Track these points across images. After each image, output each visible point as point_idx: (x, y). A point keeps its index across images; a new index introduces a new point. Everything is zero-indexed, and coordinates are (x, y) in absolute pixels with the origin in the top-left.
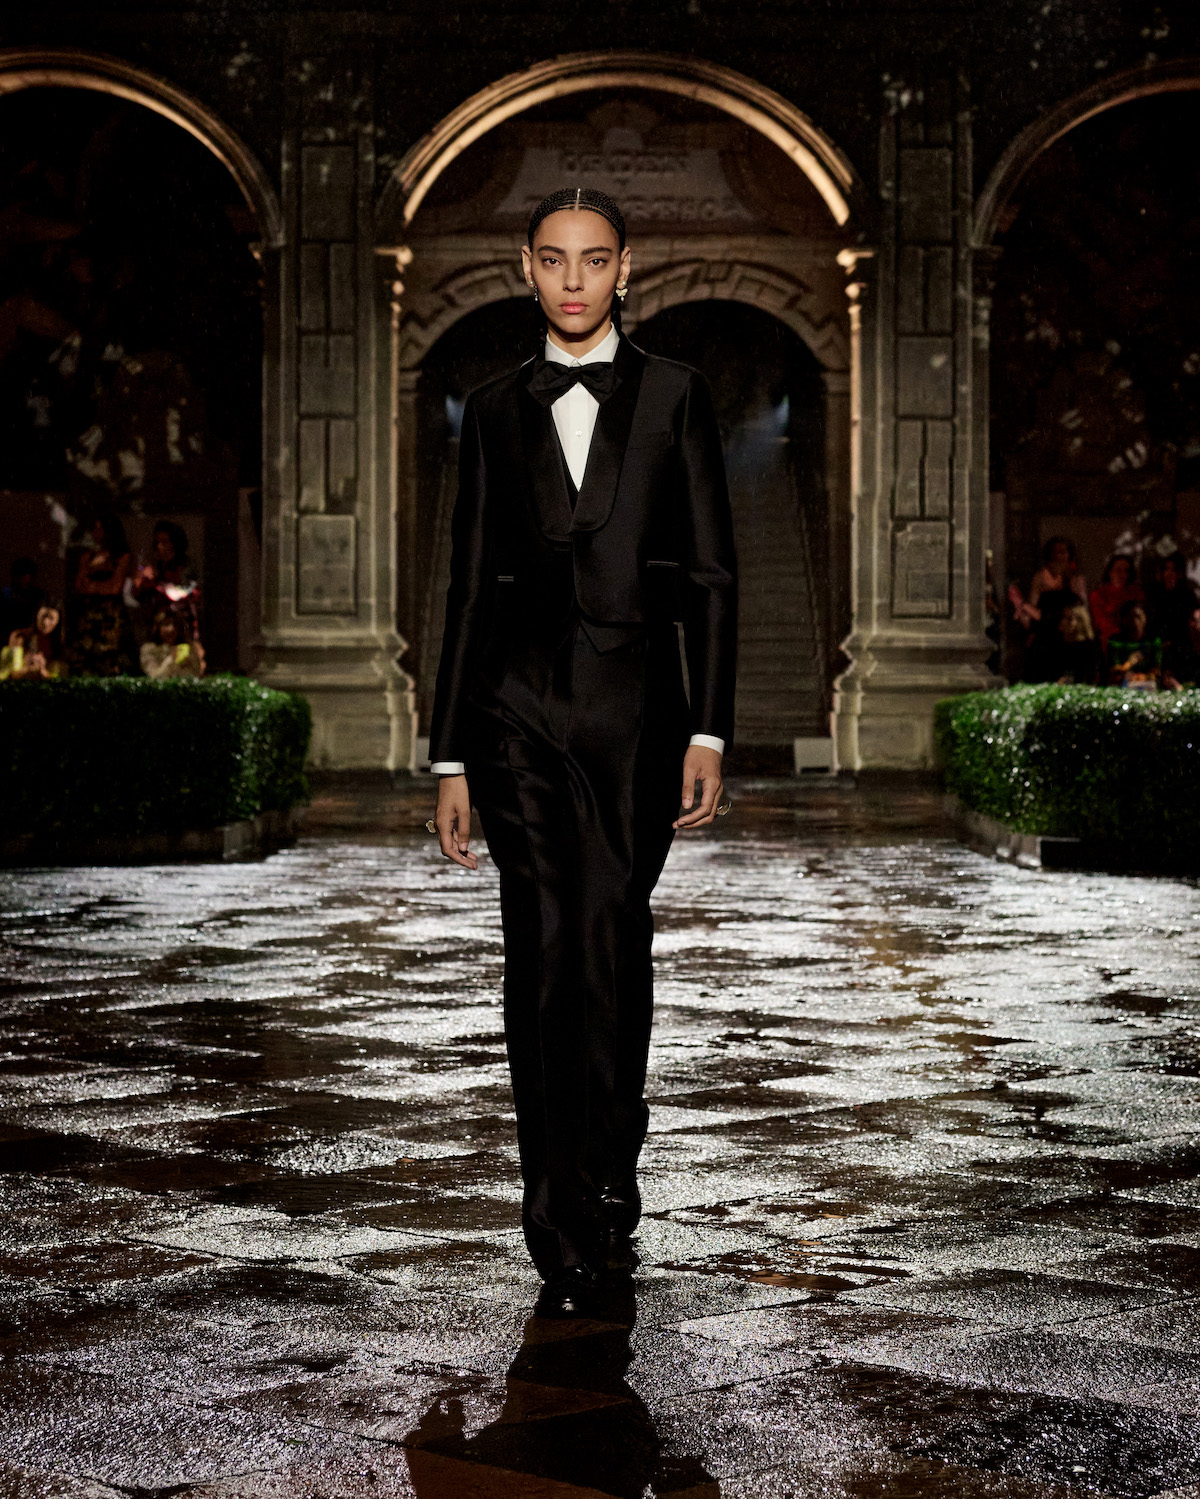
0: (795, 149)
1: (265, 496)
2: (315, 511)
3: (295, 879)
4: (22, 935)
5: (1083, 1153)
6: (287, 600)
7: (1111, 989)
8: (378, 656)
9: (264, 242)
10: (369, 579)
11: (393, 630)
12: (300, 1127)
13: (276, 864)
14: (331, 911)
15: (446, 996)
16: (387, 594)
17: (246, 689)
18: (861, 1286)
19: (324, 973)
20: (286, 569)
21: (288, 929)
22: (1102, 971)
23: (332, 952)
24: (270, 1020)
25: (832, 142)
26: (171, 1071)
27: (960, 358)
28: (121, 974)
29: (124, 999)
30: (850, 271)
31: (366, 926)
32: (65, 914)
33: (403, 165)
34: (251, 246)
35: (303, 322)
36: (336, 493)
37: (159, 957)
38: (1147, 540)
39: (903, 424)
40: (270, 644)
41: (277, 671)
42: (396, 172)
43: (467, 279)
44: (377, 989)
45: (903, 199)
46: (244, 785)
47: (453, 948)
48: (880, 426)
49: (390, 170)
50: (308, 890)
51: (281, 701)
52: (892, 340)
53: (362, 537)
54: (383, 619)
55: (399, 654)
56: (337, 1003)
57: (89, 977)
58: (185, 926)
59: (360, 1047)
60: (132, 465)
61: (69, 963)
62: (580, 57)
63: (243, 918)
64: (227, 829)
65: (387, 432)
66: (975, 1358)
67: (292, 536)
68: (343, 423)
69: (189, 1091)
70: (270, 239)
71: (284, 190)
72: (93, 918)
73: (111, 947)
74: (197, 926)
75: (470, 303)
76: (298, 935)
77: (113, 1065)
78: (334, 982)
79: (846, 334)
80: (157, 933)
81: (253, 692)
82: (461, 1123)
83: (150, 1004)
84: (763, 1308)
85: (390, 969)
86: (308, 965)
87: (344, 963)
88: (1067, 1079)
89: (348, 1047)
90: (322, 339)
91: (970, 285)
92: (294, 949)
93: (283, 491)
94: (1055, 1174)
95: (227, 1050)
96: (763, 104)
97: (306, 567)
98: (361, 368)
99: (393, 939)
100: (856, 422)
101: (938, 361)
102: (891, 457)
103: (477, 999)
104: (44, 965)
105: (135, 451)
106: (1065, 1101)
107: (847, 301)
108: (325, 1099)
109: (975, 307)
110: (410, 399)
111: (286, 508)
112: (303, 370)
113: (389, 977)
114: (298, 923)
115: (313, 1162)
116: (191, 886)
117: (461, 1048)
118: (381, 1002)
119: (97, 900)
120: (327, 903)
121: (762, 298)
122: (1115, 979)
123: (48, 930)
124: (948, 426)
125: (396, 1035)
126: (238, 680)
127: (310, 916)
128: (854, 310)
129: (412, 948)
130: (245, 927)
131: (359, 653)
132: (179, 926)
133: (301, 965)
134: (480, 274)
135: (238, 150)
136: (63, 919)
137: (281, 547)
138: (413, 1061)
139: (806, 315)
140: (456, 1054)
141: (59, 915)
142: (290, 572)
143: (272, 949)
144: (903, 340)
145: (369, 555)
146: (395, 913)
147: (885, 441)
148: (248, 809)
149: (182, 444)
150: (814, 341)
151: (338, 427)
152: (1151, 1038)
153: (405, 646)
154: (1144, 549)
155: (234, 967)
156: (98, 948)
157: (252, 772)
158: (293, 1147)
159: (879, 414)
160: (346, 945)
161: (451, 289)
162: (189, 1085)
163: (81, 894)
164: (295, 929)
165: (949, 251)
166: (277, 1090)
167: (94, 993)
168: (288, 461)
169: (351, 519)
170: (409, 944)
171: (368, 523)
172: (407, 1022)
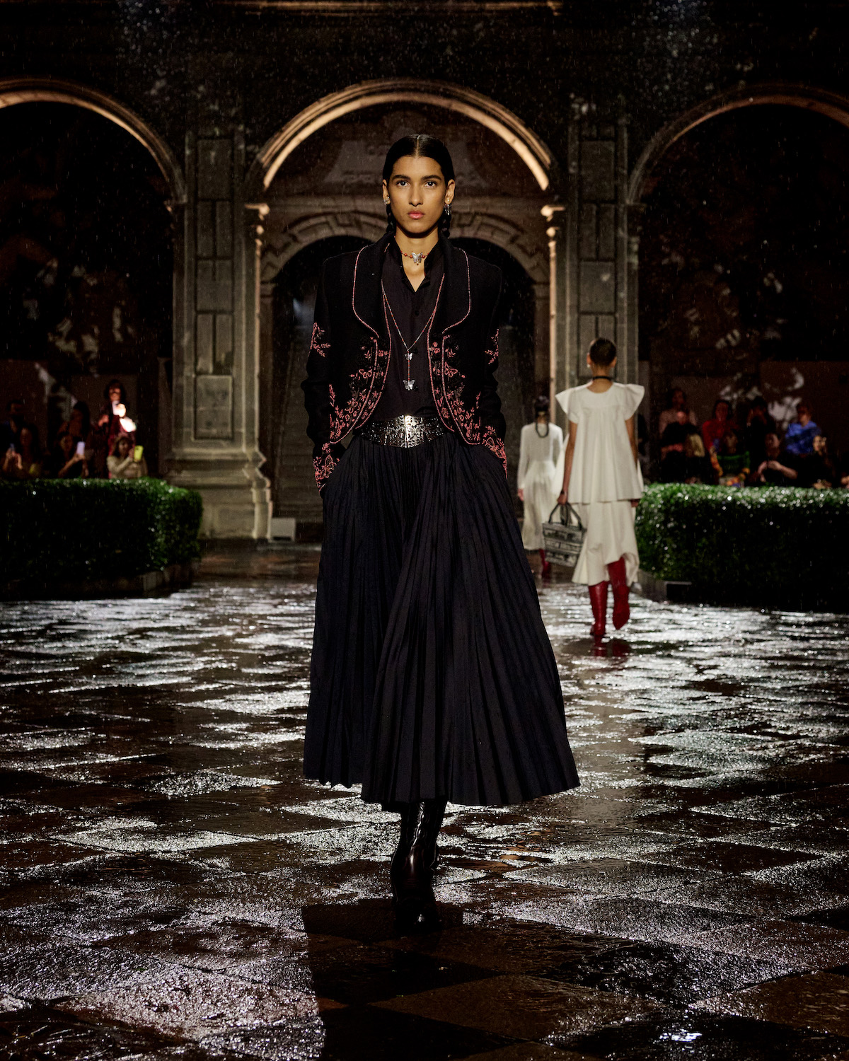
0: (514, 141)
1: (174, 363)
2: (206, 373)
3: (186, 609)
4: (7, 643)
5: (671, 783)
6: (188, 430)
7: (702, 678)
8: (246, 466)
9: (174, 201)
10: (241, 416)
11: (256, 449)
12: (170, 766)
13: (175, 599)
14: (206, 629)
15: (273, 683)
16: (253, 427)
17: (158, 487)
18: (519, 868)
19: (196, 669)
20: (188, 410)
21: (178, 640)
22: (697, 666)
23: (204, 655)
24: (159, 698)
25: (538, 137)
26: (89, 730)
27: (620, 275)
28: (66, 669)
29: (67, 685)
30: (549, 219)
31: (228, 638)
32: (34, 631)
33: (262, 152)
34: (165, 203)
35: (199, 252)
36: (220, 361)
37: (92, 658)
38: (740, 392)
39: (583, 317)
40: (177, 458)
41: (182, 475)
42: (258, 156)
43: (304, 225)
44: (231, 678)
45: (583, 173)
46: (156, 548)
47: (281, 652)
48: (568, 319)
49: (255, 155)
50: (193, 615)
51: (183, 494)
52: (576, 263)
53: (237, 388)
54: (250, 442)
55: (260, 464)
56: (203, 687)
57: (46, 671)
58: (113, 638)
59: (215, 715)
60: (90, 344)
61: (34, 662)
62: (376, 82)
63: (149, 633)
64: (144, 577)
65: (253, 322)
66: (587, 915)
67: (192, 389)
68: (224, 317)
69: (102, 743)
70: (177, 198)
71: (187, 168)
72: (54, 633)
73: (61, 652)
74: (120, 638)
75: (307, 240)
76: (184, 644)
77: (54, 728)
78: (204, 673)
79: (547, 259)
80: (93, 642)
81: (163, 488)
82: (275, 764)
83: (83, 688)
84: (455, 883)
85: (240, 665)
86: (188, 663)
87: (212, 662)
88: (667, 736)
89: (207, 715)
90: (211, 263)
91: (626, 227)
92: (180, 653)
93: (186, 359)
94: (651, 796)
95: (129, 717)
96: (494, 112)
97: (201, 408)
98: (237, 282)
99: (245, 646)
100: (553, 316)
101: (605, 278)
102: (575, 338)
103: (294, 685)
104: (18, 663)
105: (93, 335)
106: (665, 750)
107: (548, 239)
108: (189, 749)
109: (629, 243)
110: (269, 301)
111: (188, 372)
112: (199, 281)
113: (239, 670)
114: (185, 636)
115: (175, 789)
116: (118, 613)
117: (280, 716)
118: (232, 686)
119: (56, 621)
120: (204, 623)
121: (495, 237)
122: (705, 672)
123: (24, 641)
124: (612, 318)
125: (238, 708)
126: (153, 481)
127: (193, 632)
128: (552, 245)
129: (256, 652)
130: (151, 639)
131: (235, 464)
132: (108, 638)
133: (184, 664)
134: (313, 222)
135: (157, 141)
136: (34, 634)
137: (185, 397)
138: (247, 725)
139: (522, 247)
140: (276, 719)
141: (32, 631)
142: (190, 412)
143: (166, 653)
144: (583, 263)
145: (241, 401)
146: (247, 630)
147: (571, 327)
148: (159, 564)
149: (123, 330)
150: (527, 264)
151: (222, 318)
152: (724, 710)
153: (264, 459)
154: (739, 398)
155: (139, 664)
156: (54, 652)
157: (163, 539)
158: (164, 780)
159: (568, 310)
160: (214, 650)
161: (296, 230)
162: (102, 739)
163: (48, 618)
164: (182, 640)
165: (613, 206)
166: (157, 742)
167: (48, 681)
168: (189, 342)
169: (230, 378)
170: (254, 650)
171: (240, 381)
172: (247, 700)
